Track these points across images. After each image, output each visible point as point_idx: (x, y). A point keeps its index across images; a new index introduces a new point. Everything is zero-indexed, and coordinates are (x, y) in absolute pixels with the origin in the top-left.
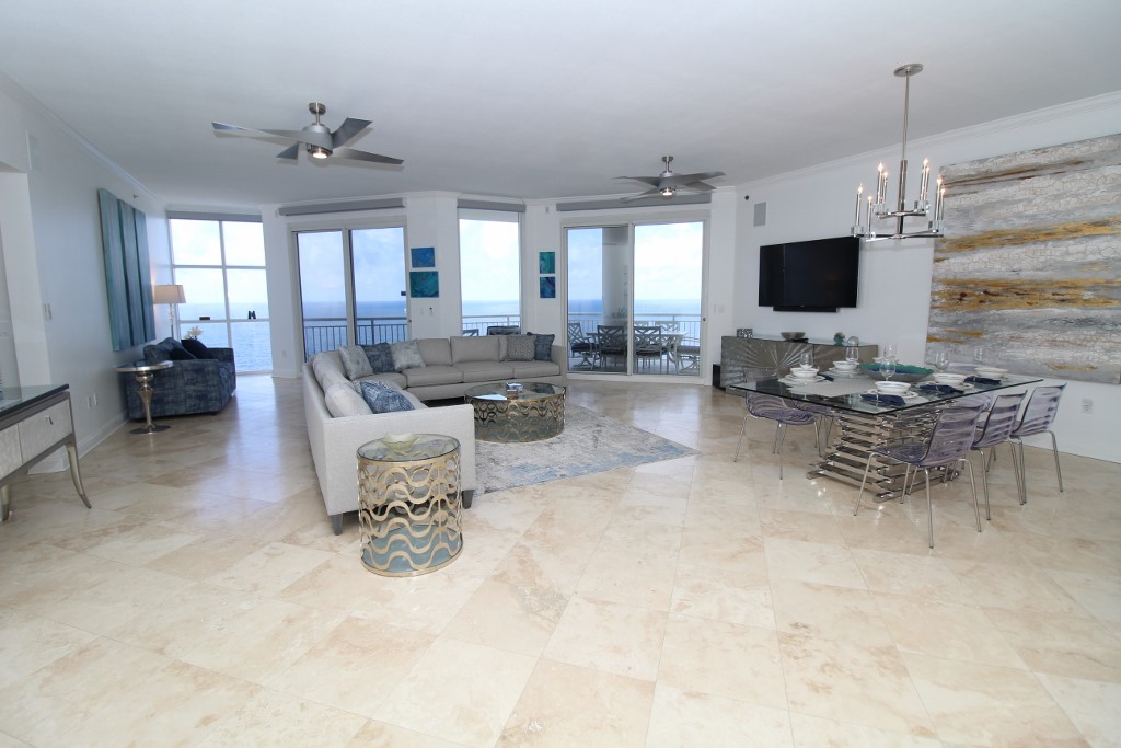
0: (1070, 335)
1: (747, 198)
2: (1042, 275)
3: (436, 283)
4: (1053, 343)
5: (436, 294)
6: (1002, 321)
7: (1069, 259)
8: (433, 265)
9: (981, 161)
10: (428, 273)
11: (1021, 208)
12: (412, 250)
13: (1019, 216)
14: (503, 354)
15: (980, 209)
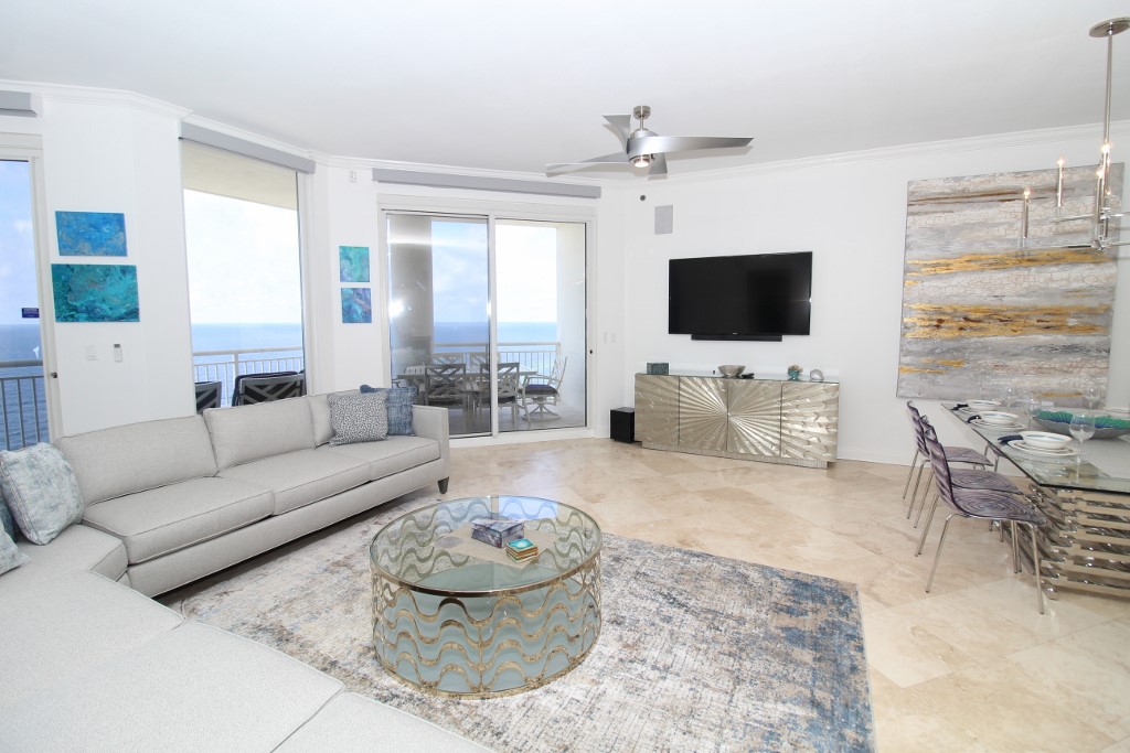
0: (1057, 362)
1: (643, 198)
2: (1026, 301)
3: (133, 291)
4: (1040, 371)
5: (132, 315)
6: (985, 349)
7: (1054, 285)
8: (123, 253)
9: (957, 179)
10: (107, 269)
11: (1001, 231)
12: (59, 215)
13: (1001, 240)
14: (322, 431)
15: (957, 230)
